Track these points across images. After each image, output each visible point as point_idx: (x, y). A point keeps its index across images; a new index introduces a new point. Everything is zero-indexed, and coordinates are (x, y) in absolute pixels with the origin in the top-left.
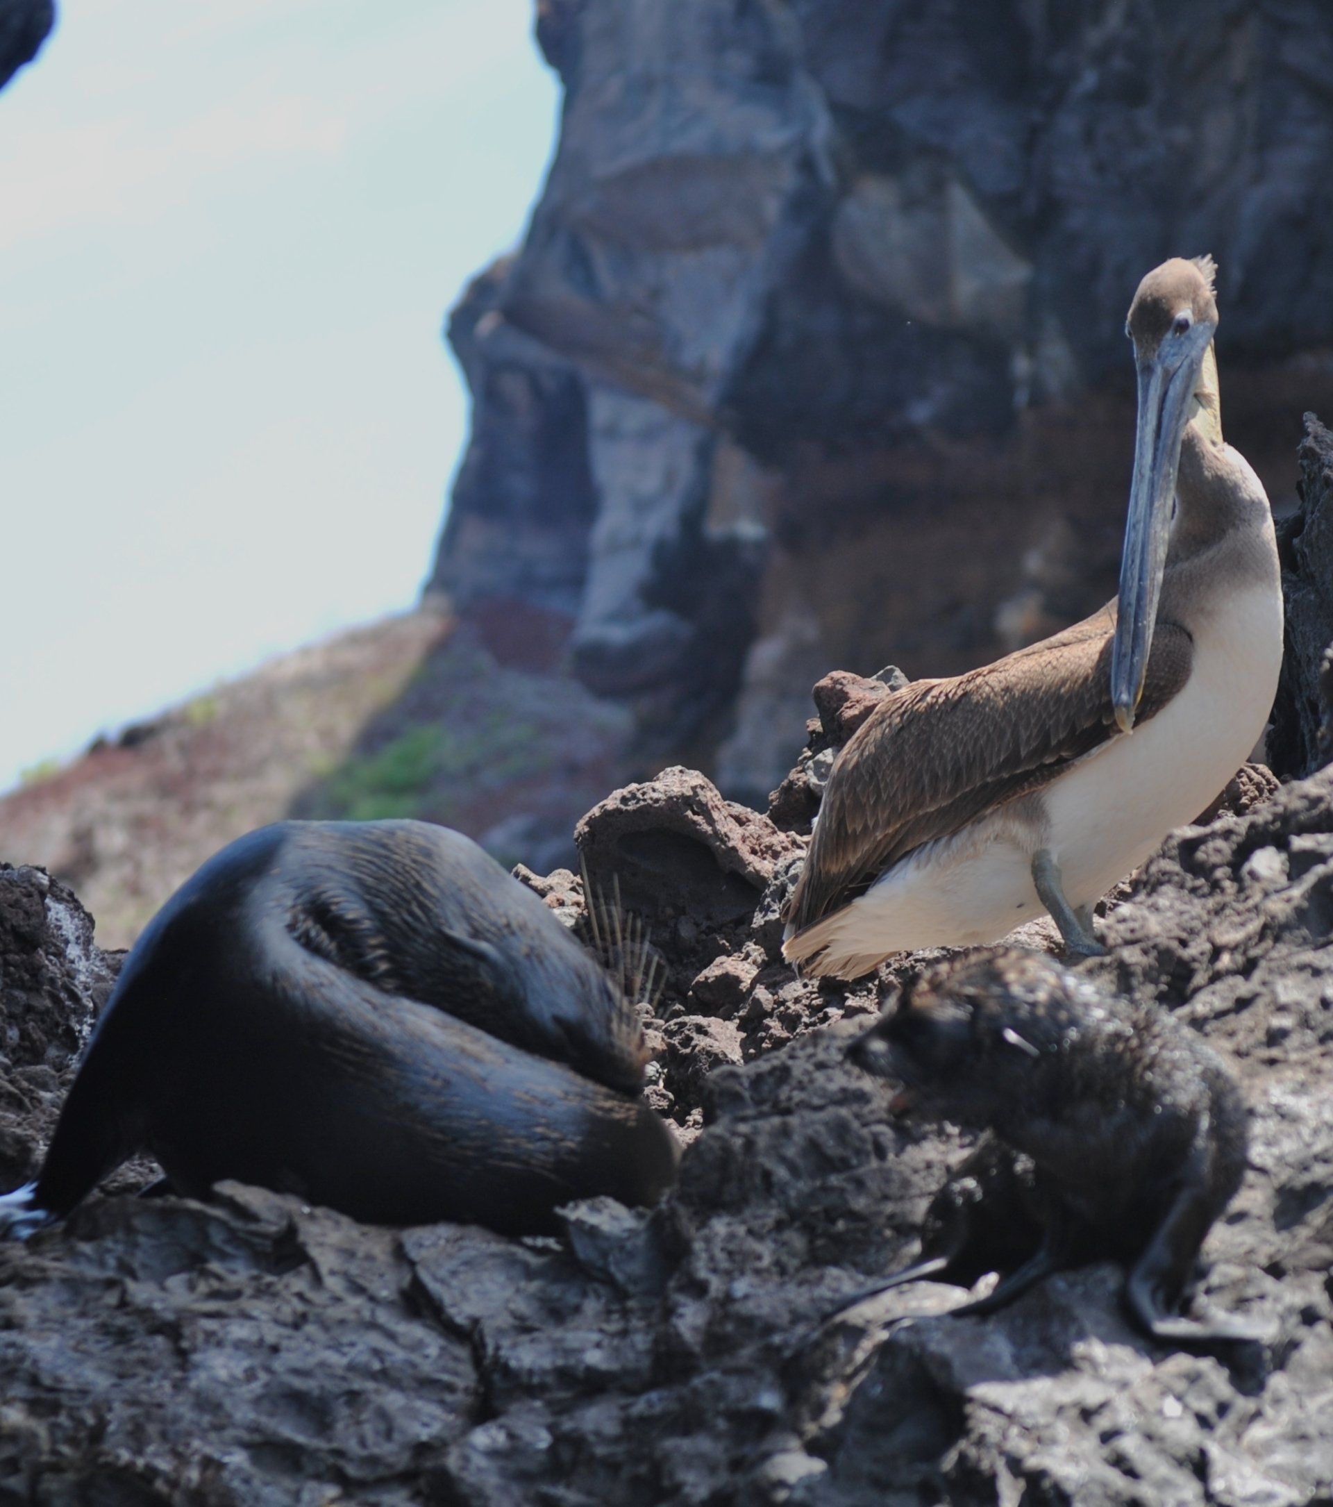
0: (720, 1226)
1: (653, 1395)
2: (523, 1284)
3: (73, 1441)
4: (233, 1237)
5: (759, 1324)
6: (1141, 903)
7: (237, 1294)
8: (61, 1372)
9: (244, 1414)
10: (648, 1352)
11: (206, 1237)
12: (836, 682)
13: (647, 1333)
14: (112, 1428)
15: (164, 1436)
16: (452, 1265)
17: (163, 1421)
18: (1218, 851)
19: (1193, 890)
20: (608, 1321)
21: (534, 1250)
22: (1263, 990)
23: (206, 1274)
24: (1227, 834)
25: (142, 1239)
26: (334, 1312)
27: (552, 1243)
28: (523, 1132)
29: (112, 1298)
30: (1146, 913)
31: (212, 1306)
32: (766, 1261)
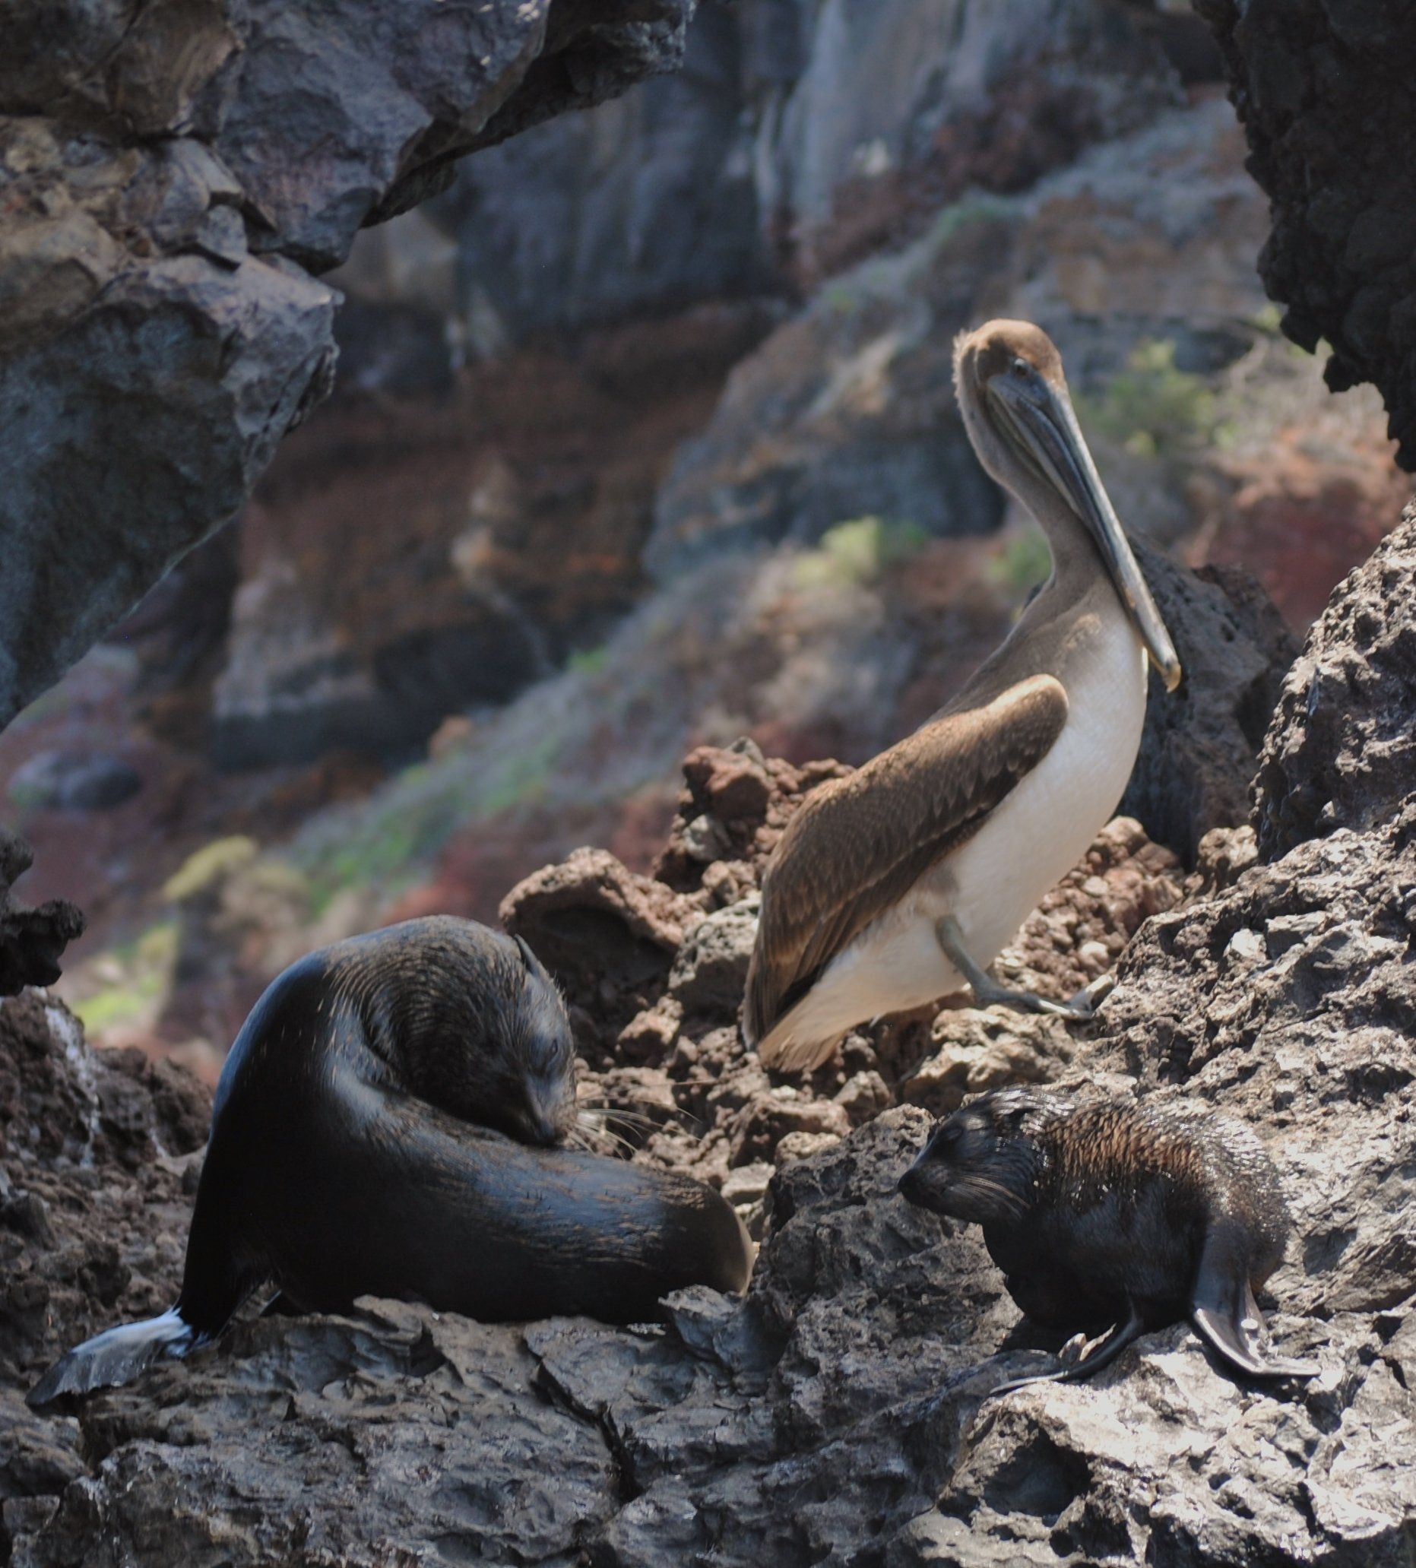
0: (819, 1308)
1: (785, 1465)
2: (635, 1368)
3: (278, 1545)
4: (375, 1345)
5: (873, 1396)
6: (1131, 984)
7: (392, 1399)
8: (254, 1483)
9: (425, 1510)
10: (770, 1426)
11: (353, 1348)
12: (702, 758)
13: (767, 1409)
14: (311, 1532)
15: (359, 1534)
16: (572, 1356)
17: (356, 1521)
18: (1196, 934)
19: (1177, 970)
20: (719, 1397)
21: (640, 1336)
22: (1262, 1059)
23: (357, 1381)
24: (1202, 918)
25: (294, 1353)
26: (480, 1410)
27: (656, 1329)
28: (612, 1231)
29: (280, 1409)
30: (1137, 993)
31: (372, 1412)
32: (865, 1338)
